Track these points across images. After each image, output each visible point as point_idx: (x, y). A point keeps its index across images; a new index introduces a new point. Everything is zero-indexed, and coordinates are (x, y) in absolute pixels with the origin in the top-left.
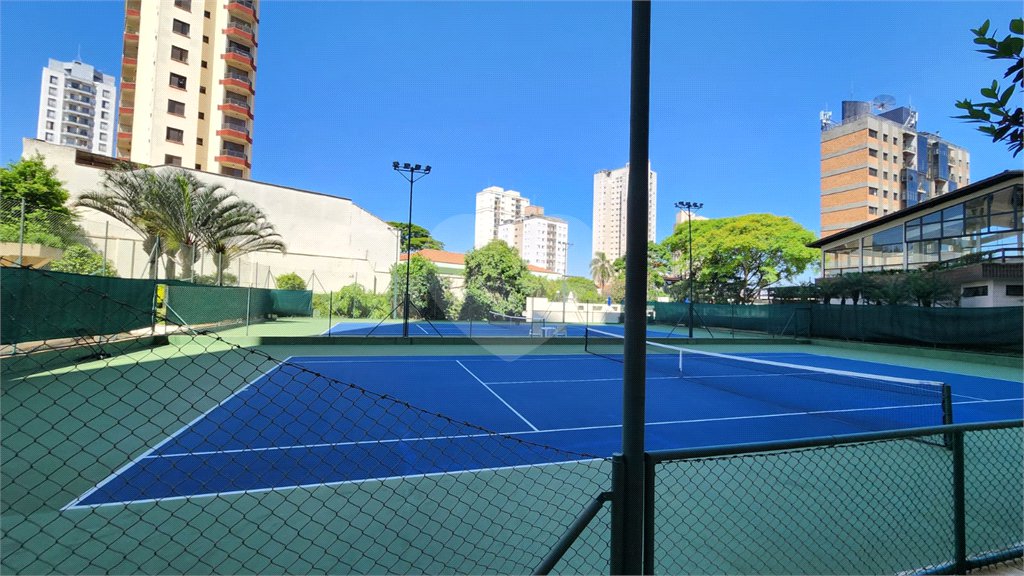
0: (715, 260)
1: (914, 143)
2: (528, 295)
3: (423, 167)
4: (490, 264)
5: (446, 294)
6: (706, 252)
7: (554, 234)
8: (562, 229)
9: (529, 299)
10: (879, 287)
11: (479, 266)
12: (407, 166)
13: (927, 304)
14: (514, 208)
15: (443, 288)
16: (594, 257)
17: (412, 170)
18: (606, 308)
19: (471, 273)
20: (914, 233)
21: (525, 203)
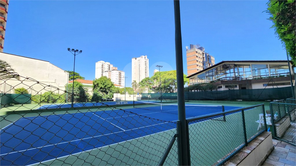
0: (165, 82)
1: (204, 55)
2: (114, 93)
3: (79, 51)
4: (101, 83)
5: (86, 93)
6: (162, 80)
7: (121, 75)
8: (123, 74)
9: (114, 94)
10: (202, 87)
11: (98, 84)
12: (73, 50)
13: (211, 90)
14: (108, 67)
15: (85, 91)
16: (133, 82)
17: (75, 51)
18: (137, 96)
19: (95, 87)
20: (207, 74)
21: (111, 66)
